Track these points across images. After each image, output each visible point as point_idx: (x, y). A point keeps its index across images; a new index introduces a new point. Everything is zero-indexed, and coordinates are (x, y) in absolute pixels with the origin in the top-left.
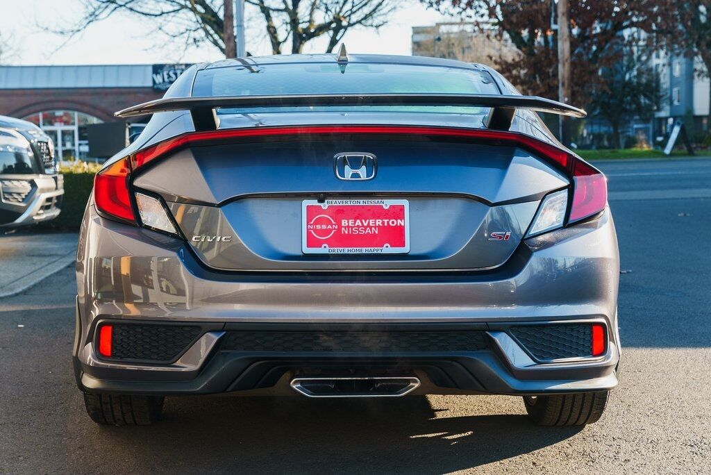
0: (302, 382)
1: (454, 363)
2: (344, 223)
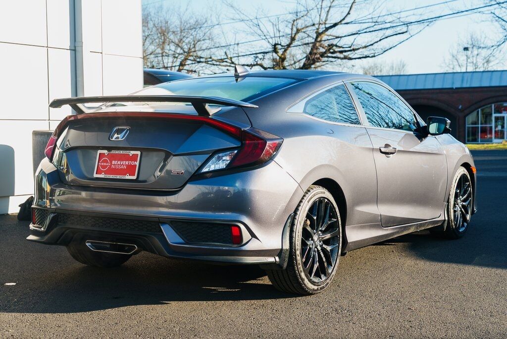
0: (91, 243)
1: (145, 238)
2: (113, 162)
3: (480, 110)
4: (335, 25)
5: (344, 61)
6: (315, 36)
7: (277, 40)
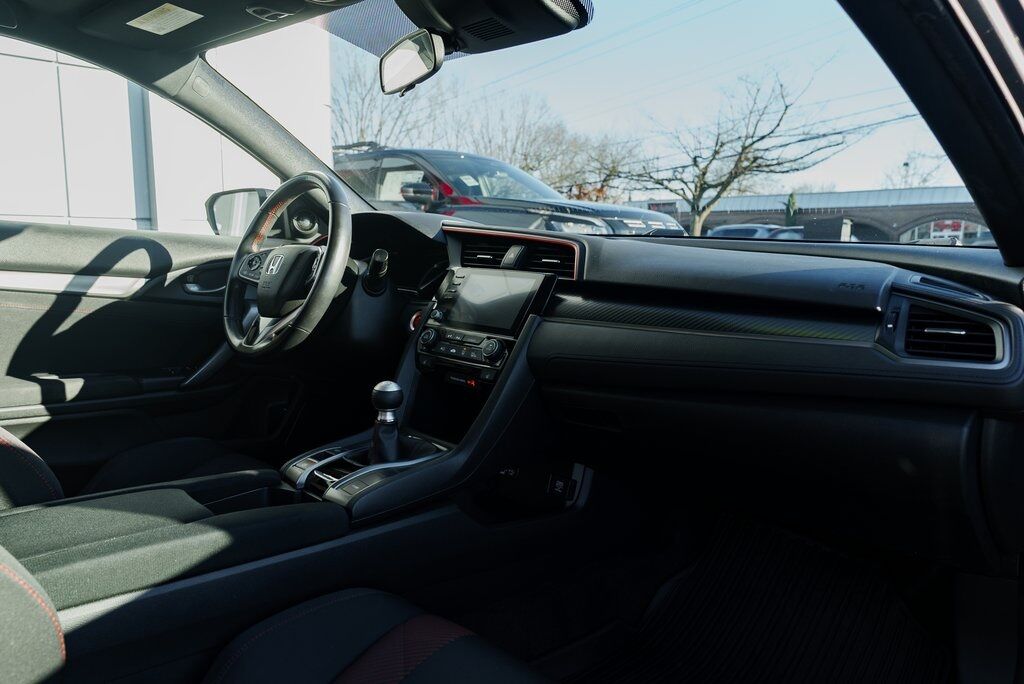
3: (916, 229)
4: (763, 138)
5: (770, 174)
6: (740, 150)
7: (697, 153)
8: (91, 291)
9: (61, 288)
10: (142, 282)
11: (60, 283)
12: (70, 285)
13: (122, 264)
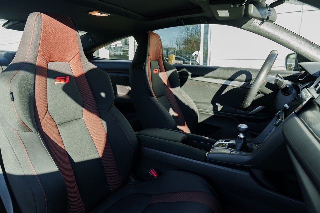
8: (230, 85)
9: (223, 83)
10: (243, 83)
11: (223, 82)
12: (225, 83)
13: (238, 78)
